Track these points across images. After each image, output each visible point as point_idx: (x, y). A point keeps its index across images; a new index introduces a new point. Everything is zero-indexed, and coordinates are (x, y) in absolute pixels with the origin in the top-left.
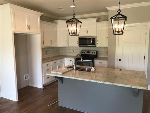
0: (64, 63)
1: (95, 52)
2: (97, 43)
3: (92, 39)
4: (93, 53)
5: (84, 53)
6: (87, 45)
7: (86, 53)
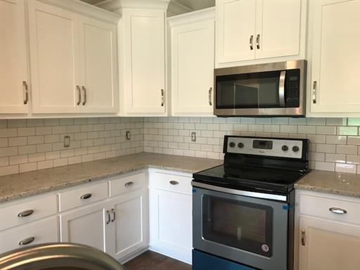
0: (147, 191)
1: (300, 144)
2: (311, 96)
3: (282, 78)
4: (285, 148)
5: (241, 145)
6: (256, 106)
7: (249, 149)
